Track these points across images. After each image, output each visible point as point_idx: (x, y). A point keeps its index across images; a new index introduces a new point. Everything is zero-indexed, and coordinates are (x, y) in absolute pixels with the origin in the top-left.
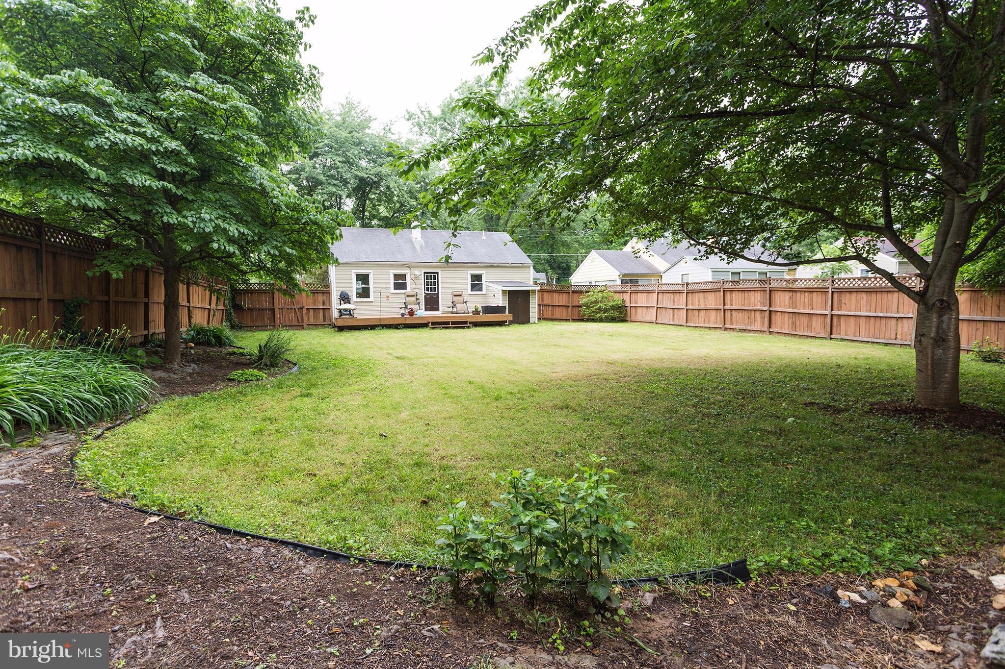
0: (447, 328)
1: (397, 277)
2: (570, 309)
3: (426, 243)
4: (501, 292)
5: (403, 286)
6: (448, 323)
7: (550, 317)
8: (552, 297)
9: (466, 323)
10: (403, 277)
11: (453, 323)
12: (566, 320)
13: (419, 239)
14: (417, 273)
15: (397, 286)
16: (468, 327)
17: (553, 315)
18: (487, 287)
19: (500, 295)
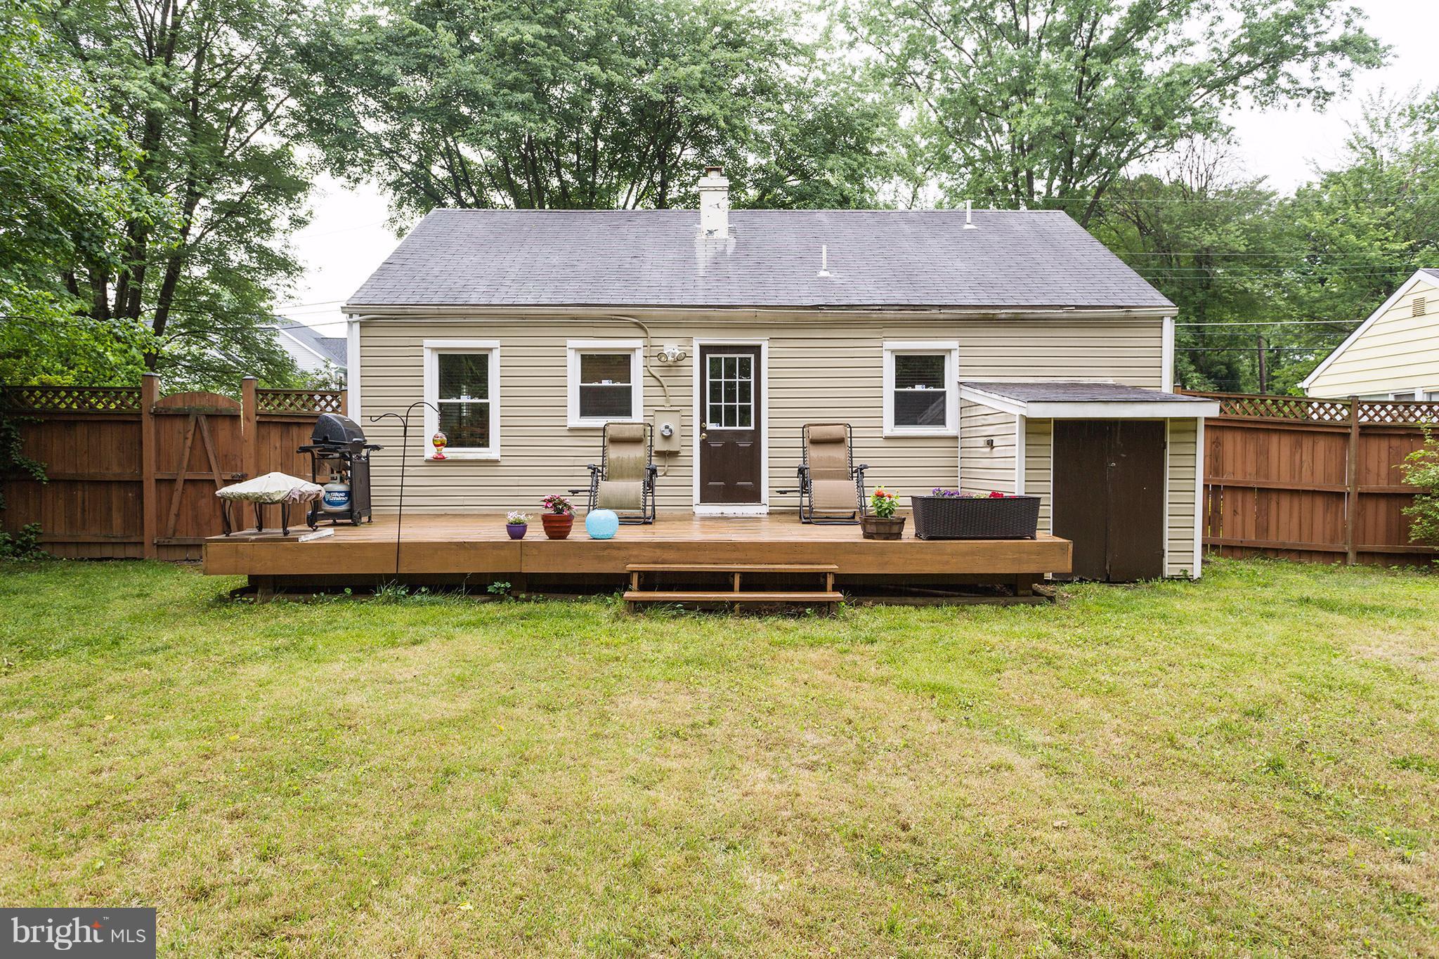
0: (709, 609)
1: (593, 364)
2: (1348, 507)
3: (742, 246)
4: (1017, 428)
5: (618, 403)
6: (721, 581)
7: (1251, 538)
8: (1263, 453)
9: (814, 581)
10: (619, 364)
11: (752, 581)
12: (1330, 556)
13: (722, 233)
14: (671, 348)
15: (593, 402)
16: (824, 609)
17: (1262, 529)
18: (965, 406)
19: (1013, 446)
